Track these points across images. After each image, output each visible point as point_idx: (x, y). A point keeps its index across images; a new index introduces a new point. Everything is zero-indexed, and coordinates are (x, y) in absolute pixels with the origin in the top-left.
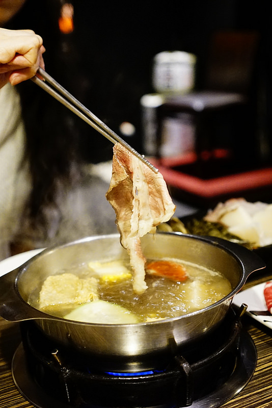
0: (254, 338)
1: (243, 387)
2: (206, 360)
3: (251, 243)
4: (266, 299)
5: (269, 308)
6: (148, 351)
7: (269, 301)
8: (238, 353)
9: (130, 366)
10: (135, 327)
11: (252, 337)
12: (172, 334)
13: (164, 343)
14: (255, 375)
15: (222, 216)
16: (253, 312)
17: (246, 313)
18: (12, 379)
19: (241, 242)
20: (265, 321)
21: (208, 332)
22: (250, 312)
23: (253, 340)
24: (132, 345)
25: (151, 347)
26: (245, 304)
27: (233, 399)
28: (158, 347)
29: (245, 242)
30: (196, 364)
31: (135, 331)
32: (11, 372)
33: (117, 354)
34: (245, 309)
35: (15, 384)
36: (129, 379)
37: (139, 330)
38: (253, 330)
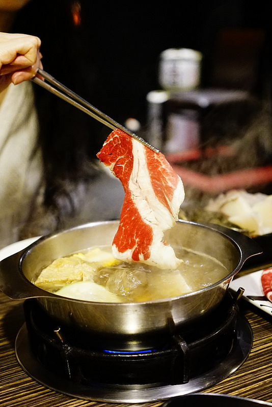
0: (250, 321)
1: (239, 366)
2: (203, 340)
3: (250, 231)
4: (264, 285)
5: (266, 293)
6: (147, 330)
7: (266, 287)
8: (235, 335)
9: (129, 345)
10: (135, 305)
11: (249, 320)
12: (170, 314)
13: (162, 323)
14: (251, 356)
15: (222, 206)
16: (250, 297)
17: (243, 297)
18: (16, 356)
19: (240, 231)
20: (261, 305)
21: (205, 314)
22: (247, 296)
23: (250, 324)
24: (132, 324)
25: (150, 326)
26: (242, 288)
27: (228, 377)
28: (157, 326)
29: (244, 230)
30: (193, 344)
31: (135, 309)
32: (14, 350)
33: (117, 333)
34: (242, 292)
35: (18, 362)
36: (128, 356)
37: (138, 309)
38: (250, 314)
